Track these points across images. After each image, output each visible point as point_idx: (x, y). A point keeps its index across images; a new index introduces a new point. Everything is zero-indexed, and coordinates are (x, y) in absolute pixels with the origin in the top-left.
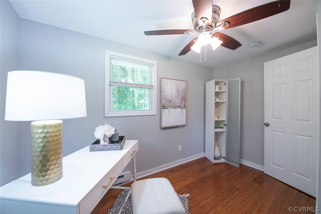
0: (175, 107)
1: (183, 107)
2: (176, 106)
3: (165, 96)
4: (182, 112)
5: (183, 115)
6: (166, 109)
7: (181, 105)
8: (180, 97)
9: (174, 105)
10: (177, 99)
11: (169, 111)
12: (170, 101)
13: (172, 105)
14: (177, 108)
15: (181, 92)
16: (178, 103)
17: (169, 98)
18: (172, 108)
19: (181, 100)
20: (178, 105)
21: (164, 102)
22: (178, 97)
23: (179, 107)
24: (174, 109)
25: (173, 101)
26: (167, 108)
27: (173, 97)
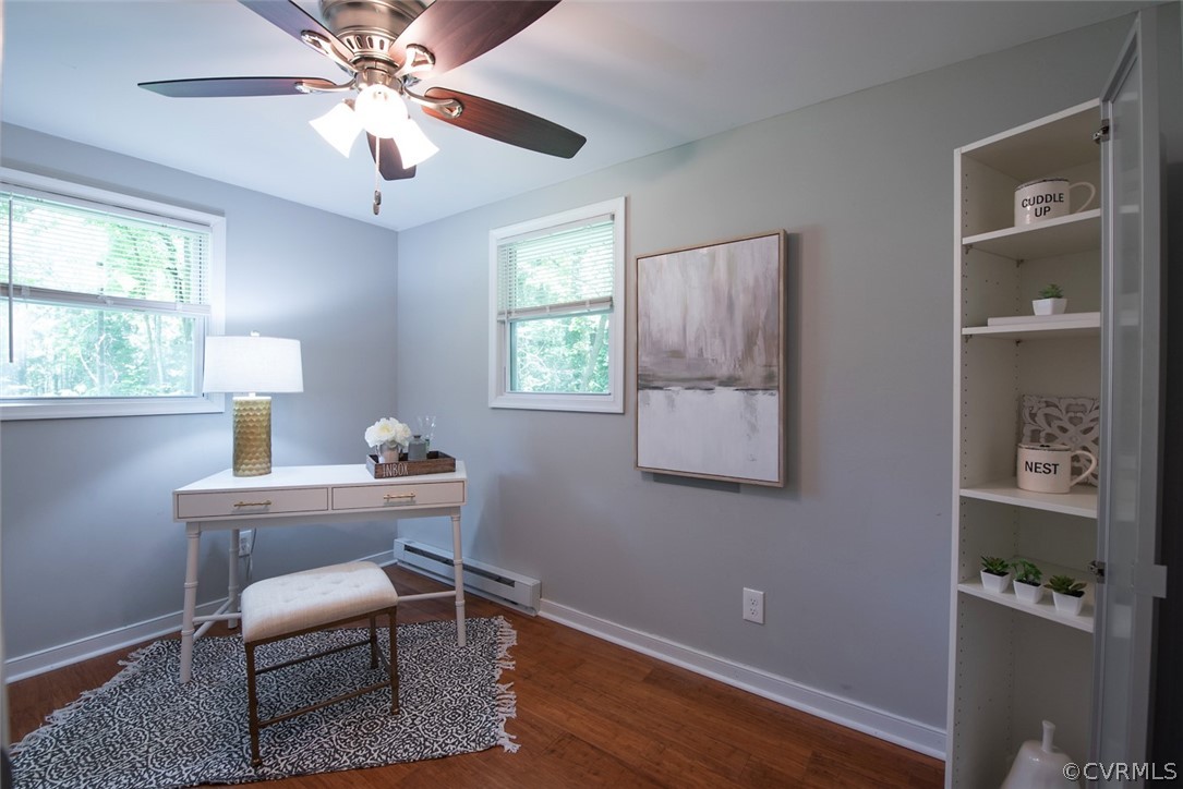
0: (705, 382)
1: (756, 381)
2: (711, 379)
3: (650, 335)
4: (751, 408)
5: (753, 428)
6: (656, 391)
7: (740, 373)
8: (739, 332)
9: (699, 374)
10: (717, 342)
11: (671, 403)
12: (677, 354)
13: (686, 374)
14: (718, 389)
15: (742, 301)
16: (722, 359)
17: (672, 339)
18: (687, 385)
19: (740, 347)
20: (724, 371)
21: (646, 360)
22: (722, 334)
23: (728, 382)
24: (698, 391)
25: (692, 352)
26: (660, 388)
27: (691, 336)
